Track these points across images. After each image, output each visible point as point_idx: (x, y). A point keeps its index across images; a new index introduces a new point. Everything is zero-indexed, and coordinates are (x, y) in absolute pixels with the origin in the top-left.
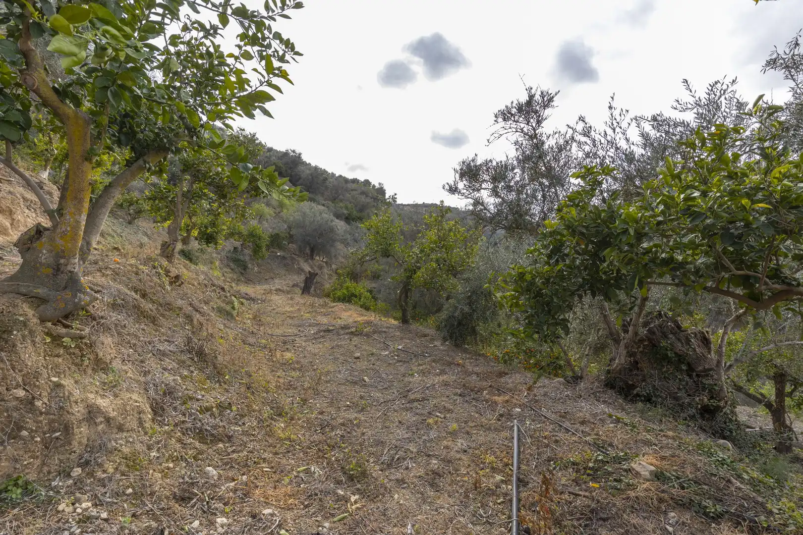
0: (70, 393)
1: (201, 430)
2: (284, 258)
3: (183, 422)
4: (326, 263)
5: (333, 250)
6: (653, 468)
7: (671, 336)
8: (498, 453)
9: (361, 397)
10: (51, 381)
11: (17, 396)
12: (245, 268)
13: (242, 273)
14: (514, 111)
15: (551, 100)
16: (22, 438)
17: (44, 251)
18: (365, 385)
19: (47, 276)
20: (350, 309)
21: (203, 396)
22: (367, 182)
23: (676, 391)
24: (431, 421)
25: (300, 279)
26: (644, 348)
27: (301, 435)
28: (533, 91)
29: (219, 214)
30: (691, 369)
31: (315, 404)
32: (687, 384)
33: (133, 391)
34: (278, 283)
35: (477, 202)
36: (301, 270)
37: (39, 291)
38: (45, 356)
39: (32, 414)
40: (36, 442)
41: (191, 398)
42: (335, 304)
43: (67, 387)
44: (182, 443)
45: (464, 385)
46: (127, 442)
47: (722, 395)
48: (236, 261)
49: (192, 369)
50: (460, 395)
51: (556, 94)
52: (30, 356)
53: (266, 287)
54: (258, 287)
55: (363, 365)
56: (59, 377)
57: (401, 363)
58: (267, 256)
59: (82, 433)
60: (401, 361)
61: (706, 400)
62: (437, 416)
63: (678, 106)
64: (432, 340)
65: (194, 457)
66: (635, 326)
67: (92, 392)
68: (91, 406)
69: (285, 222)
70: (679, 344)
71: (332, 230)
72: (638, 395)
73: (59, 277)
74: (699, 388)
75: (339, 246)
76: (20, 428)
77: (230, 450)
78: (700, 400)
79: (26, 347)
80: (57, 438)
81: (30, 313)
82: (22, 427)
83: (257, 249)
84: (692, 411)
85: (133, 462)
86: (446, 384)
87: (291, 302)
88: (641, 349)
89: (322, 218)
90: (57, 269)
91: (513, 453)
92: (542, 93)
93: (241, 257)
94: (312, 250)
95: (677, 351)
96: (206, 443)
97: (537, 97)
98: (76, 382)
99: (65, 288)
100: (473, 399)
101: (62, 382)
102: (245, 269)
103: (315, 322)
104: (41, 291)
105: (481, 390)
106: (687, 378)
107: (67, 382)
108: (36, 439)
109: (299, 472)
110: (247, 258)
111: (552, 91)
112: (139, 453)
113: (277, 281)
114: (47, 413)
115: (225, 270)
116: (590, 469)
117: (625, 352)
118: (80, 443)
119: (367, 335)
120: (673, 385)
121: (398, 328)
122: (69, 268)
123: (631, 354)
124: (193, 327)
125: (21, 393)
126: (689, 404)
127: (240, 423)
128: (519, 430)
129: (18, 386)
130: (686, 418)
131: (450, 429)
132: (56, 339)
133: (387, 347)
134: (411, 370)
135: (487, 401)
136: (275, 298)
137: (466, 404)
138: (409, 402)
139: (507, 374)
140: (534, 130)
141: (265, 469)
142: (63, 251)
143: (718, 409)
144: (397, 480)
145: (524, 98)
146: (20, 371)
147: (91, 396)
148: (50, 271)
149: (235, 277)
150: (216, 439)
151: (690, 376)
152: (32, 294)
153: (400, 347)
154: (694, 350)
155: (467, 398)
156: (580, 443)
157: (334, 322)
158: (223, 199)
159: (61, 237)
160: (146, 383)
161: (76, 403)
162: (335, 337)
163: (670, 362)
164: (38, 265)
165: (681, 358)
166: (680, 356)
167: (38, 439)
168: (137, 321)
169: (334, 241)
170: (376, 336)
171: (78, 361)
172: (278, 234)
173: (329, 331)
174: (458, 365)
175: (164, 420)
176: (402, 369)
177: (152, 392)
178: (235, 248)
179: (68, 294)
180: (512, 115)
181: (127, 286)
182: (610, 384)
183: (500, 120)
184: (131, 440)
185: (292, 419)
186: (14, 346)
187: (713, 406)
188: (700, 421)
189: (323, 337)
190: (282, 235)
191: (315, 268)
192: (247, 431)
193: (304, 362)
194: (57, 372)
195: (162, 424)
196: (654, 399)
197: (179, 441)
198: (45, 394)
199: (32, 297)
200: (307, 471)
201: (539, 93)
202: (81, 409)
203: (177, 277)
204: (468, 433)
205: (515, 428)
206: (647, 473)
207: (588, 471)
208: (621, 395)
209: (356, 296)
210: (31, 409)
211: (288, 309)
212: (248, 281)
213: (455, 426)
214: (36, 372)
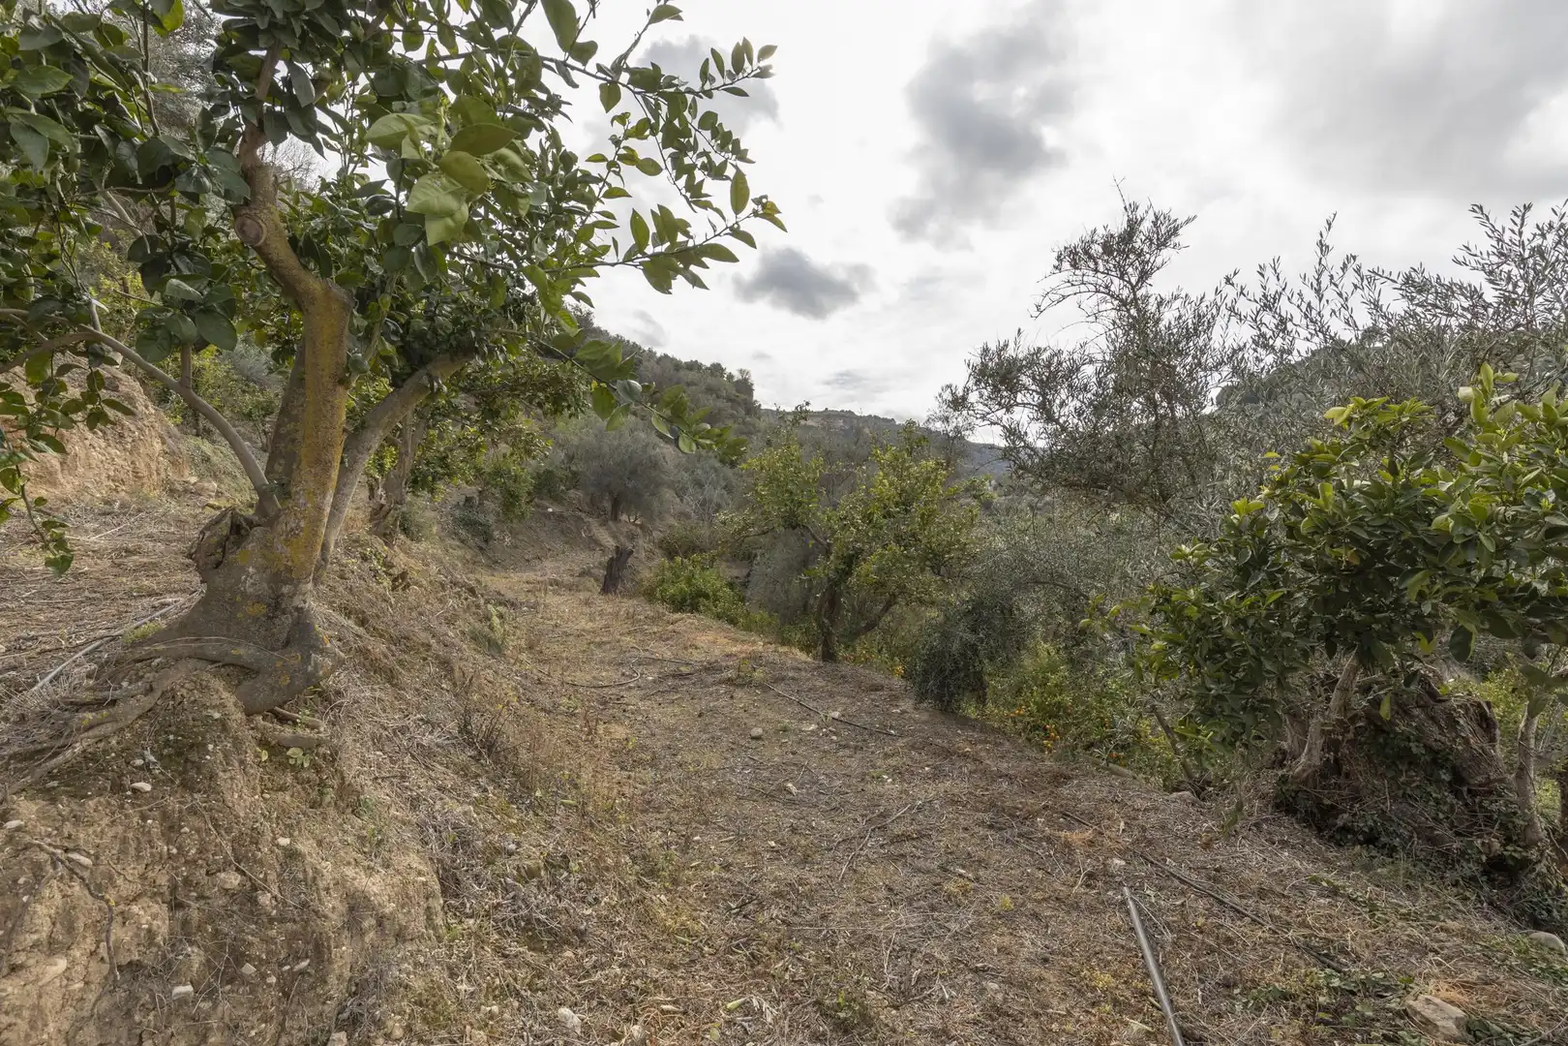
0: (316, 871)
1: (528, 922)
2: (561, 518)
3: (497, 906)
4: (641, 527)
5: (656, 504)
6: (1459, 1013)
7: (1416, 712)
8: (1115, 966)
9: (794, 830)
10: (278, 846)
11: (227, 886)
12: (487, 538)
13: (481, 549)
14: (1096, 249)
15: (1174, 231)
16: (244, 981)
17: (251, 570)
18: (792, 802)
19: (256, 620)
20: (710, 628)
21: (518, 844)
22: (717, 369)
23: (1431, 824)
24: (950, 887)
25: (595, 560)
26: (1356, 734)
27: (707, 922)
28: (1140, 213)
29: (479, 446)
30: (1458, 780)
31: (707, 845)
32: (1452, 806)
33: (407, 848)
34: (550, 569)
35: (1012, 433)
36: (593, 543)
37: (241, 651)
38: (262, 792)
39: (256, 923)
40: (270, 985)
41: (498, 851)
42: (677, 616)
43: (309, 859)
44: (505, 956)
45: (993, 805)
46: (416, 964)
47: (1530, 835)
48: (470, 524)
49: (482, 781)
50: (991, 827)
51: (1187, 222)
52: (240, 796)
53: (530, 576)
54: (515, 577)
55: (774, 754)
56: (291, 836)
57: (847, 752)
58: (528, 515)
59: (344, 954)
60: (846, 747)
61: (1497, 845)
62: (961, 875)
63: (1469, 258)
64: (894, 698)
65: (530, 986)
66: (1345, 690)
67: (349, 863)
68: (353, 896)
69: (561, 446)
70: (1435, 729)
71: (655, 464)
72: (1345, 829)
73: (276, 621)
74: (1477, 819)
75: (668, 494)
76: (240, 959)
77: (588, 962)
78: (1483, 844)
79: (232, 778)
80: (302, 973)
81: (229, 699)
82: (243, 954)
83: (510, 500)
84: (1470, 868)
85: (434, 1009)
86: (953, 801)
87: (586, 610)
88: (1350, 736)
89: (636, 440)
90: (276, 605)
91: (1145, 966)
92: (1157, 218)
93: (481, 518)
94: (616, 504)
95: (1431, 743)
96: (542, 950)
97: (1146, 226)
98: (320, 843)
99: (287, 643)
100: (1020, 835)
101: (299, 847)
102: (486, 541)
103: (647, 654)
104: (244, 652)
105: (1031, 816)
106: (1450, 798)
107: (306, 846)
108: (269, 980)
109: (729, 1011)
110: (491, 519)
111: (1179, 215)
112: (439, 987)
113: (548, 564)
114: (282, 920)
115: (449, 541)
116: (1325, 1009)
117: (1320, 742)
118: (340, 977)
119: (763, 687)
120: (1424, 813)
121: (815, 669)
122: (297, 602)
123: (1331, 745)
124: (455, 685)
125: (233, 880)
126: (1463, 853)
127: (591, 900)
128: (1140, 911)
129: (226, 866)
130: (1457, 882)
131: (998, 907)
132: (276, 749)
133: (809, 714)
134: (874, 767)
135: (1048, 840)
136: (552, 600)
137: (1009, 849)
138: (892, 843)
139: (1068, 778)
140: (1134, 289)
141: (664, 1007)
142: (289, 570)
143: (1525, 864)
144: (933, 1030)
145: (1118, 226)
146: (228, 831)
147: (350, 872)
148: (260, 609)
149: (468, 557)
150: (559, 941)
151: (1457, 794)
152: (227, 660)
153: (836, 714)
154: (1466, 741)
155: (1007, 834)
156: (1276, 944)
157: (684, 655)
158: (492, 418)
159: (286, 540)
160: (421, 826)
161: (327, 890)
162: (698, 691)
163: (1412, 761)
164: (238, 598)
165: (1438, 758)
166: (1437, 752)
167: (273, 980)
168: (367, 679)
169: (658, 485)
170: (779, 689)
171: (314, 795)
172: (548, 472)
173: (681, 676)
174: (965, 755)
175: (463, 904)
176: (854, 763)
177: (434, 845)
178: (468, 500)
179: (294, 657)
180: (1091, 257)
181: (331, 603)
182: (1285, 805)
183: (1066, 265)
184: (422, 960)
185: (675, 882)
186: (212, 777)
187: (1513, 858)
188: (1486, 889)
189: (674, 689)
190: (560, 473)
191: (622, 539)
192: (607, 917)
193: (658, 745)
194: (286, 826)
195: (460, 913)
196: (1384, 839)
197: (499, 951)
198: (272, 876)
199: (228, 665)
200: (746, 1009)
201: (1151, 217)
202: (337, 903)
203: (403, 575)
204: (1036, 916)
205: (1131, 905)
206: (1451, 1024)
207: (1321, 1015)
208: (1309, 826)
209: (706, 596)
210: (252, 913)
211: (584, 624)
212: (494, 564)
213: (1006, 900)
214: (253, 829)
